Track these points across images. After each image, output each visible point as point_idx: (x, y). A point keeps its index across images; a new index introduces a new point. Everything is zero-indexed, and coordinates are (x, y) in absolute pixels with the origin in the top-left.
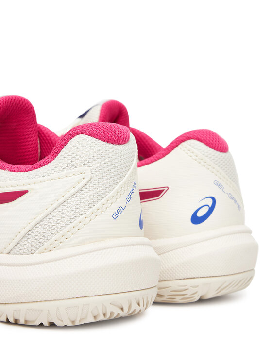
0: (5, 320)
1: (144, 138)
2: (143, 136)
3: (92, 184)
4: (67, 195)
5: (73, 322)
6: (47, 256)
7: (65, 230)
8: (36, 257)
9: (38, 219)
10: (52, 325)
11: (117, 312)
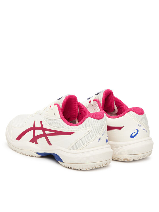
0: (68, 167)
1: (119, 101)
2: (118, 100)
3: (92, 132)
4: (85, 135)
5: (87, 169)
6: (79, 151)
7: (84, 145)
8: (76, 151)
9: (77, 141)
10: (81, 170)
11: (98, 167)
